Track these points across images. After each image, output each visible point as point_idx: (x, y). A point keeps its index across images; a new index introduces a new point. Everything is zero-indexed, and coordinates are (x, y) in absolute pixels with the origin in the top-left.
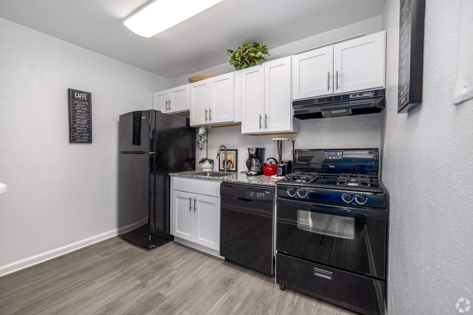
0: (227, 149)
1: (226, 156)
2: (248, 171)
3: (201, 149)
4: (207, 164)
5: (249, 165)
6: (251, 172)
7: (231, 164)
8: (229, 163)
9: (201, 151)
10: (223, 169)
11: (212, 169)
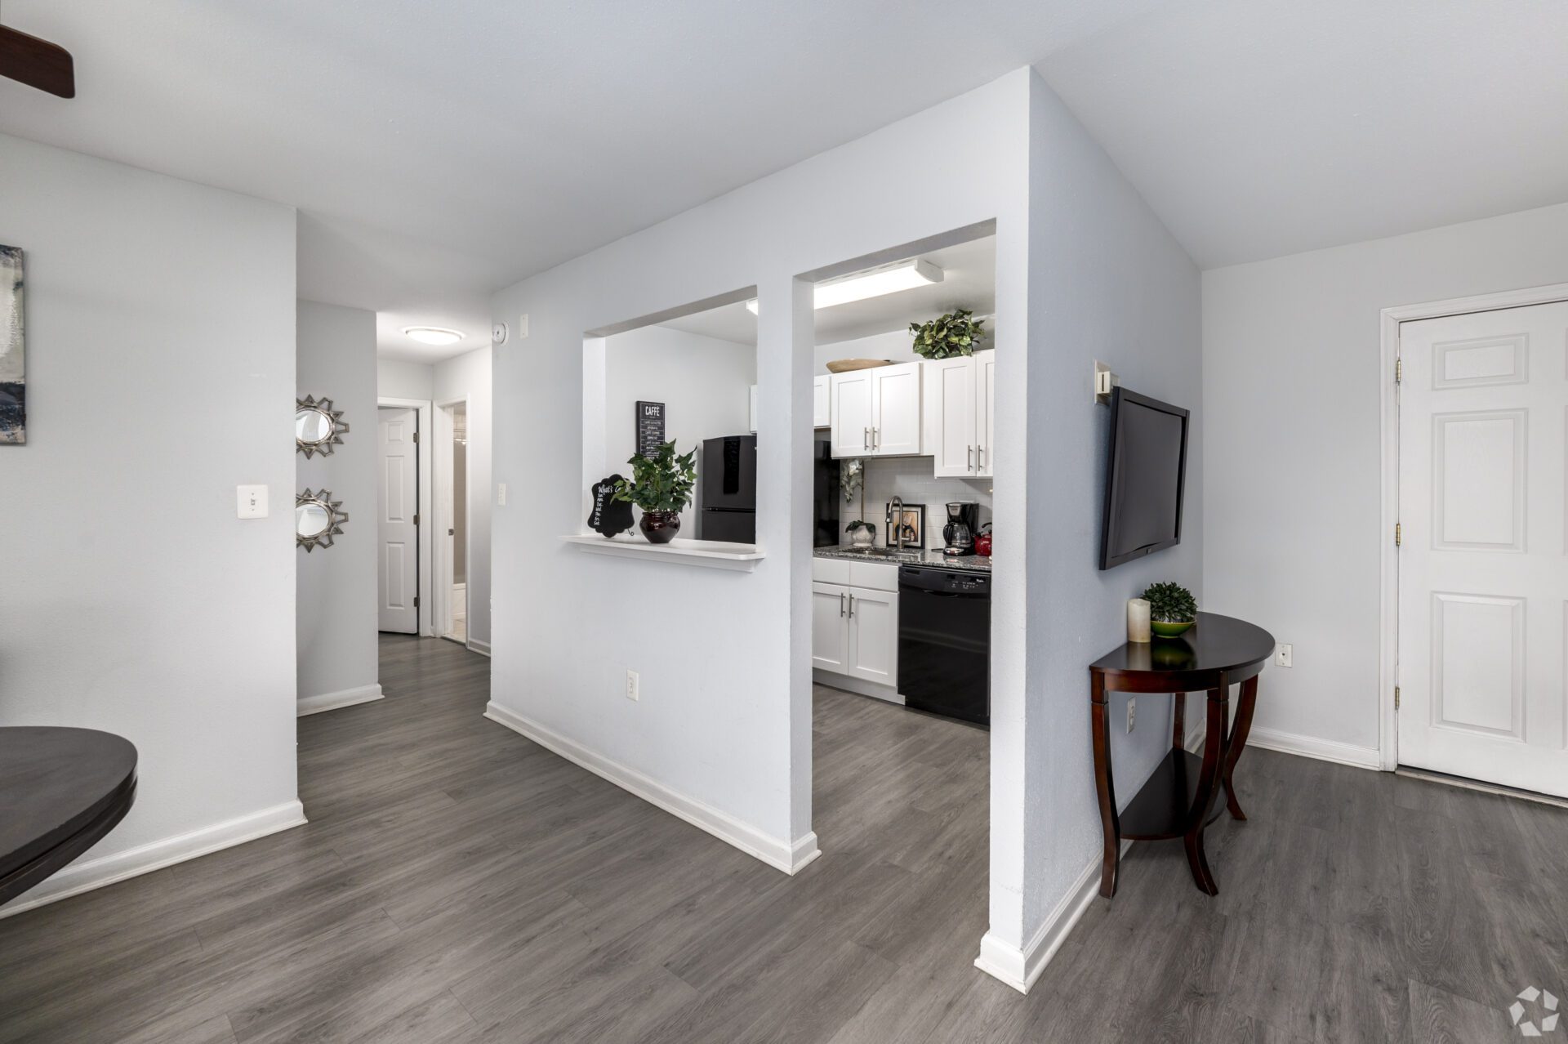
0: (904, 502)
1: (902, 518)
2: (947, 547)
3: (848, 501)
4: (864, 533)
5: (949, 536)
6: (953, 549)
7: (912, 534)
8: (908, 531)
9: (849, 506)
10: (895, 543)
11: (872, 542)
